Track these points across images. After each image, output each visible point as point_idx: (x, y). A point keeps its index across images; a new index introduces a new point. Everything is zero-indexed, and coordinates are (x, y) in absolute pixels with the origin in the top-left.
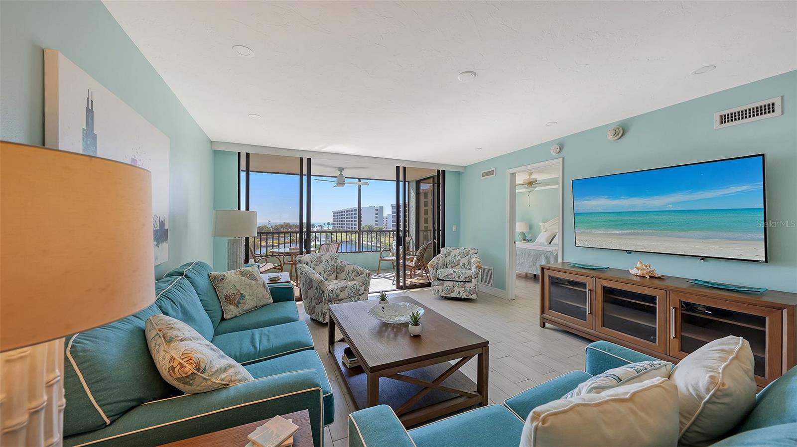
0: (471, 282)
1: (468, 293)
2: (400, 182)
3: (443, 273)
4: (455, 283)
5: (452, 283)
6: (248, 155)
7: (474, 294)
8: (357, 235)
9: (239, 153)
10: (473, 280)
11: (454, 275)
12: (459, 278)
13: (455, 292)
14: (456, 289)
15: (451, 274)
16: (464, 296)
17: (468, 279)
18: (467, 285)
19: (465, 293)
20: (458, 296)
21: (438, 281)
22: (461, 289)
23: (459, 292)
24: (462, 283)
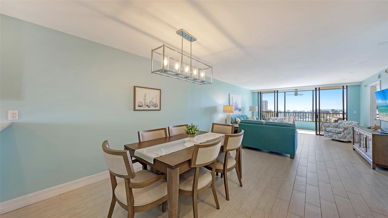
0: (341, 134)
1: (339, 138)
2: (317, 91)
4: (334, 133)
5: (332, 133)
6: (260, 92)
7: (342, 139)
8: (312, 115)
9: (258, 92)
10: (342, 133)
12: (335, 131)
13: (333, 137)
14: (334, 136)
16: (337, 139)
17: (339, 132)
18: (339, 135)
19: (338, 138)
20: (335, 139)
21: (326, 132)
22: (336, 136)
23: (335, 137)
24: (337, 134)
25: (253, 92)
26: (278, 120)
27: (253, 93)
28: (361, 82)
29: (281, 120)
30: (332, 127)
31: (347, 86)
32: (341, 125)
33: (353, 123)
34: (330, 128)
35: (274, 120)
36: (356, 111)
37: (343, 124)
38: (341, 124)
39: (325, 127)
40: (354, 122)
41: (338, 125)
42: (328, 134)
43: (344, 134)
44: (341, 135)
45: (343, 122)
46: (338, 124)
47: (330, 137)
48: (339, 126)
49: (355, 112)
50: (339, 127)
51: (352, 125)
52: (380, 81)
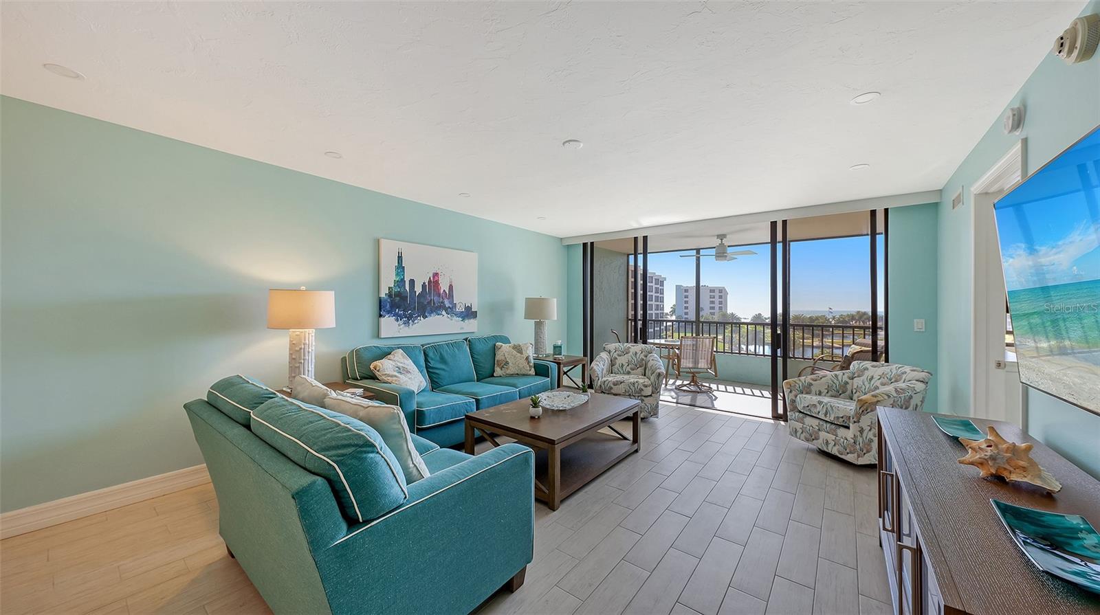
0: (848, 428)
1: (842, 448)
3: (803, 400)
4: (821, 423)
5: (817, 422)
6: (592, 244)
7: (851, 453)
9: (585, 244)
10: (852, 425)
11: (819, 408)
12: (826, 415)
13: (820, 441)
14: (823, 435)
15: (815, 406)
16: (835, 451)
17: (840, 422)
18: (841, 432)
19: (838, 446)
20: (827, 449)
21: (797, 414)
22: (831, 437)
23: (827, 443)
24: (833, 426)
25: (568, 245)
26: (631, 353)
27: (566, 246)
28: (941, 191)
29: (642, 356)
30: (820, 394)
31: (886, 211)
32: (857, 382)
33: (904, 376)
34: (811, 399)
35: (615, 355)
36: (923, 321)
37: (864, 377)
38: (859, 376)
39: (791, 392)
40: (907, 369)
41: (847, 383)
42: (804, 424)
43: (862, 431)
44: (849, 434)
45: (867, 369)
46: (845, 378)
47: (808, 436)
48: (849, 387)
49: (919, 324)
50: (849, 392)
51: (901, 385)
52: (1025, 142)
